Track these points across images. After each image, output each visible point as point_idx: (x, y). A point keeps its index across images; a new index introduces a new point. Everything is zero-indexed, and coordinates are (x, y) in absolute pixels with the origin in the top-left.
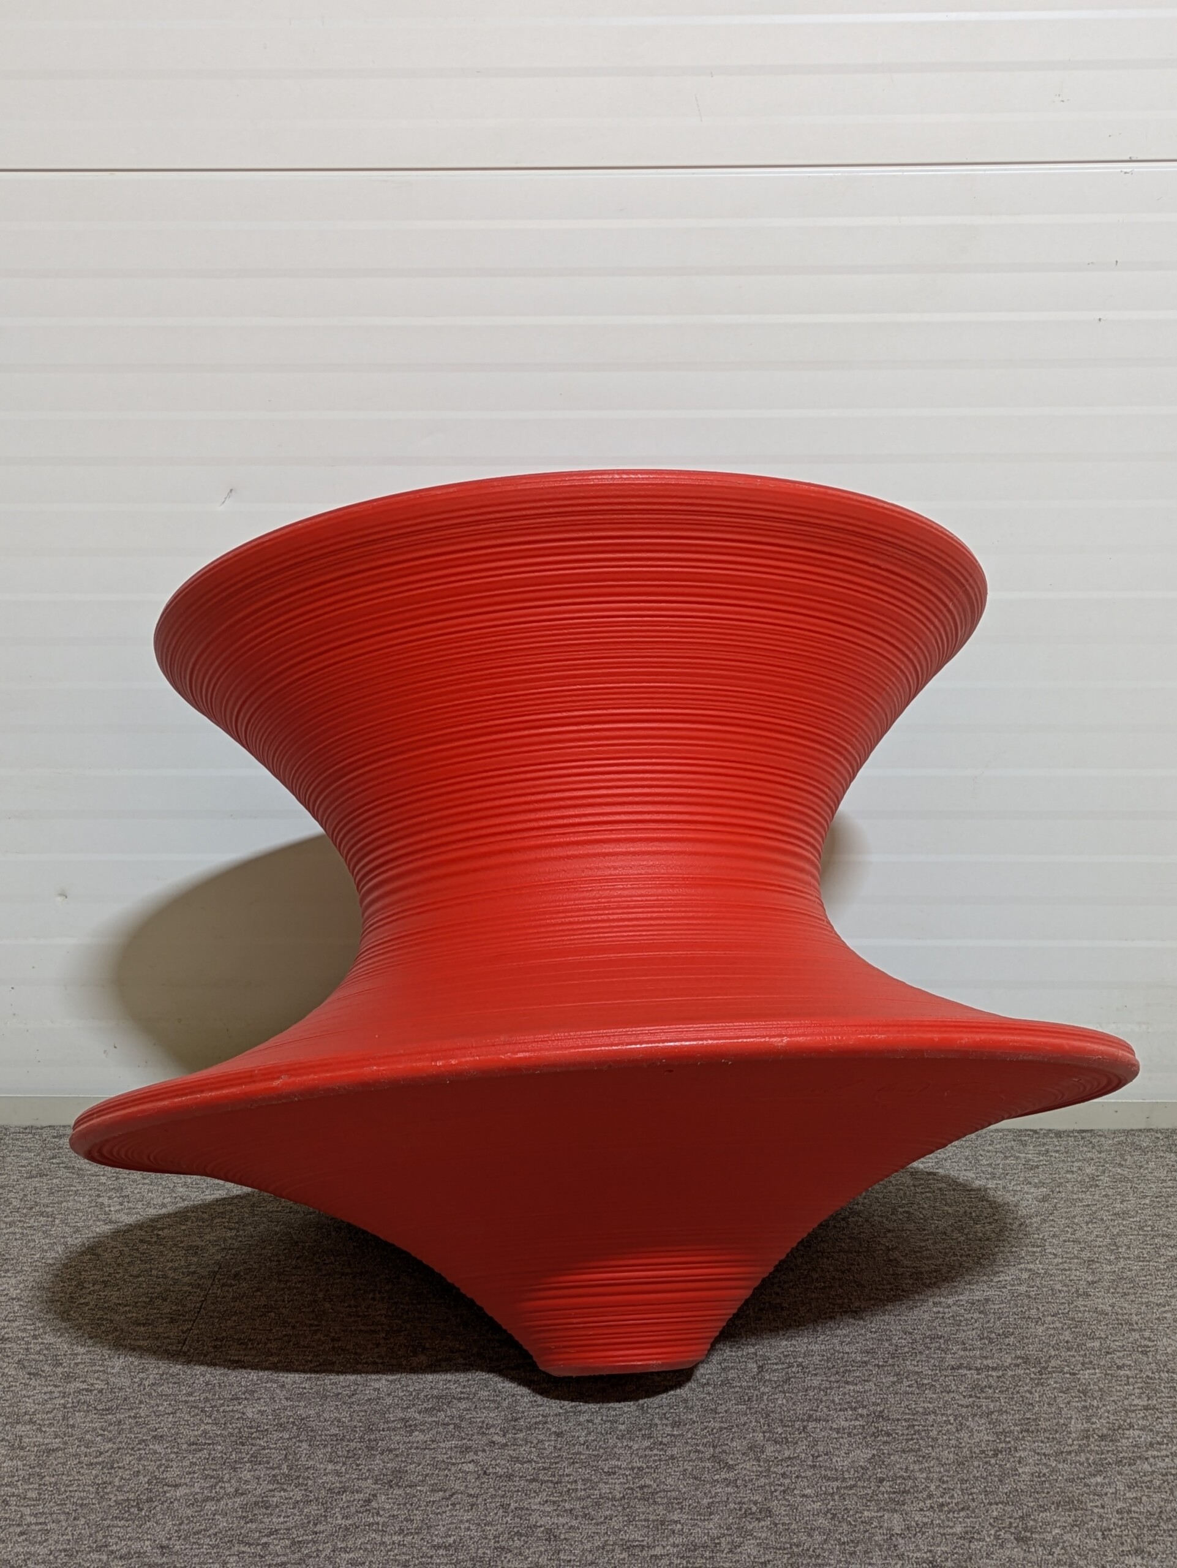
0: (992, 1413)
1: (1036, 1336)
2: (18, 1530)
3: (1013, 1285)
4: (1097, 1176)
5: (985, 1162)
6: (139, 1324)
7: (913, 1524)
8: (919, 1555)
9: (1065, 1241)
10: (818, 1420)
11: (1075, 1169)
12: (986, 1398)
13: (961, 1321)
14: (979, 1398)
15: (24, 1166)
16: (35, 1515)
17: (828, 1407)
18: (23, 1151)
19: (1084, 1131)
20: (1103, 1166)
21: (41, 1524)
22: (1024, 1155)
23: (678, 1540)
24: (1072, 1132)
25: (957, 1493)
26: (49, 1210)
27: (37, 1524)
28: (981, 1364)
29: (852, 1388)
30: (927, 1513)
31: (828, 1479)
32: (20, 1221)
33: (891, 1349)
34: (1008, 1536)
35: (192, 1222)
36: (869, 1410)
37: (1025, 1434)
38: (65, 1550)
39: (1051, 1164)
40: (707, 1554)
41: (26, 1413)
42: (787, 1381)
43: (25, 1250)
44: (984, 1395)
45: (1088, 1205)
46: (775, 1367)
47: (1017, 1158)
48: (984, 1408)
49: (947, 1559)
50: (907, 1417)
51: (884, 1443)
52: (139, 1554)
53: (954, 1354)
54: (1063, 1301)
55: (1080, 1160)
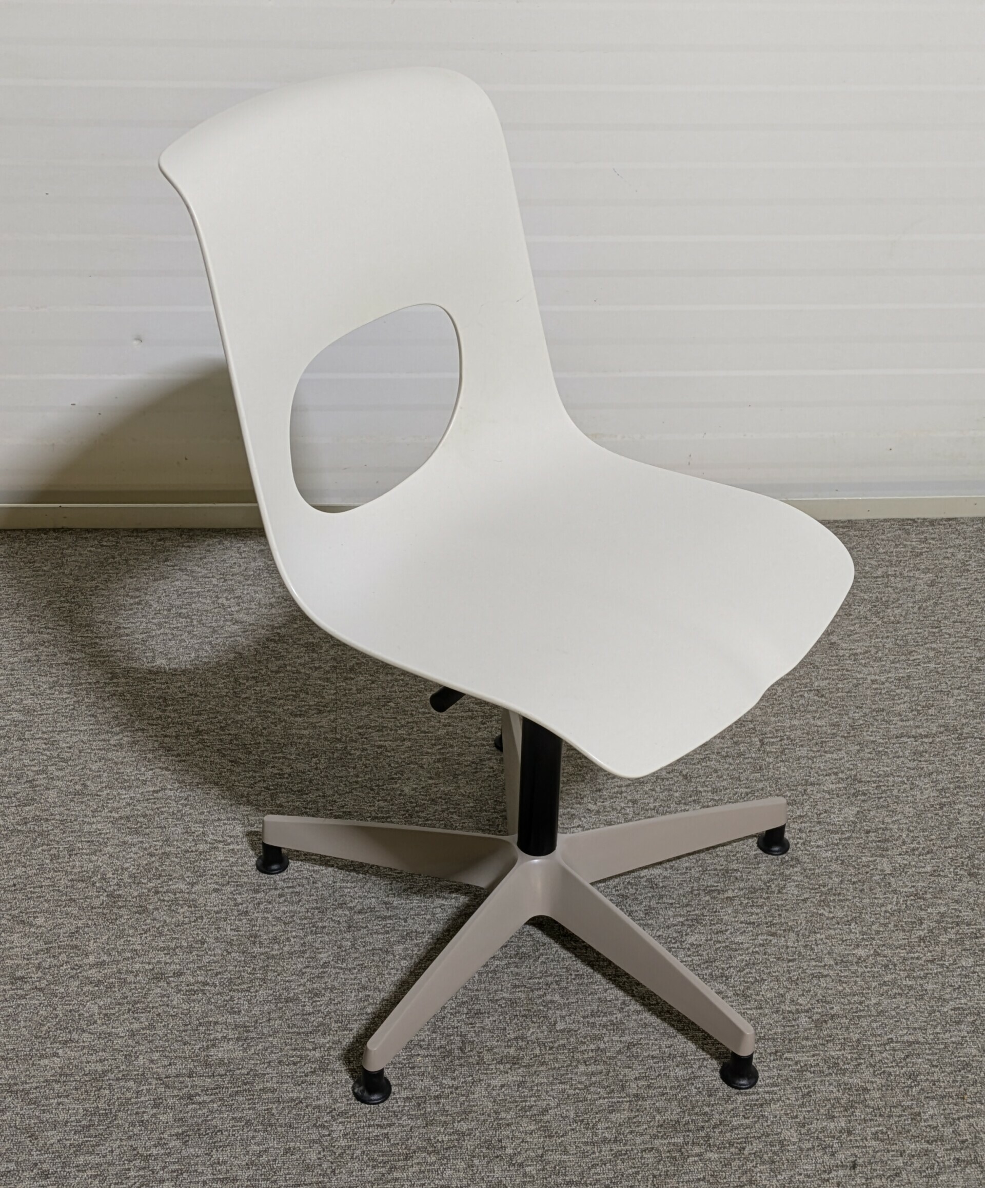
0: (932, 773)
1: (950, 707)
2: (277, 892)
3: (925, 663)
4: (967, 561)
5: (881, 550)
6: (296, 716)
7: (897, 865)
8: (906, 889)
9: (954, 622)
10: (812, 784)
11: (949, 555)
12: (926, 761)
13: (894, 696)
14: (920, 761)
15: (146, 569)
16: (284, 881)
17: (817, 773)
18: (139, 555)
19: (949, 519)
20: (969, 552)
21: (290, 887)
22: (909, 543)
23: (742, 885)
24: (942, 520)
25: (921, 840)
26: (184, 611)
27: (288, 887)
28: (916, 732)
29: (830, 756)
30: (906, 857)
31: (832, 832)
32: (166, 622)
33: (850, 721)
34: (962, 872)
35: (300, 621)
36: (846, 774)
37: (958, 790)
38: (317, 908)
39: (931, 551)
40: (765, 895)
41: (242, 796)
42: (782, 752)
43: (181, 650)
44: (923, 759)
45: (965, 589)
46: (772, 740)
47: (905, 546)
48: (925, 769)
49: (926, 892)
50: (874, 779)
51: (863, 801)
52: (372, 910)
53: (896, 724)
54: (963, 675)
55: (952, 547)
